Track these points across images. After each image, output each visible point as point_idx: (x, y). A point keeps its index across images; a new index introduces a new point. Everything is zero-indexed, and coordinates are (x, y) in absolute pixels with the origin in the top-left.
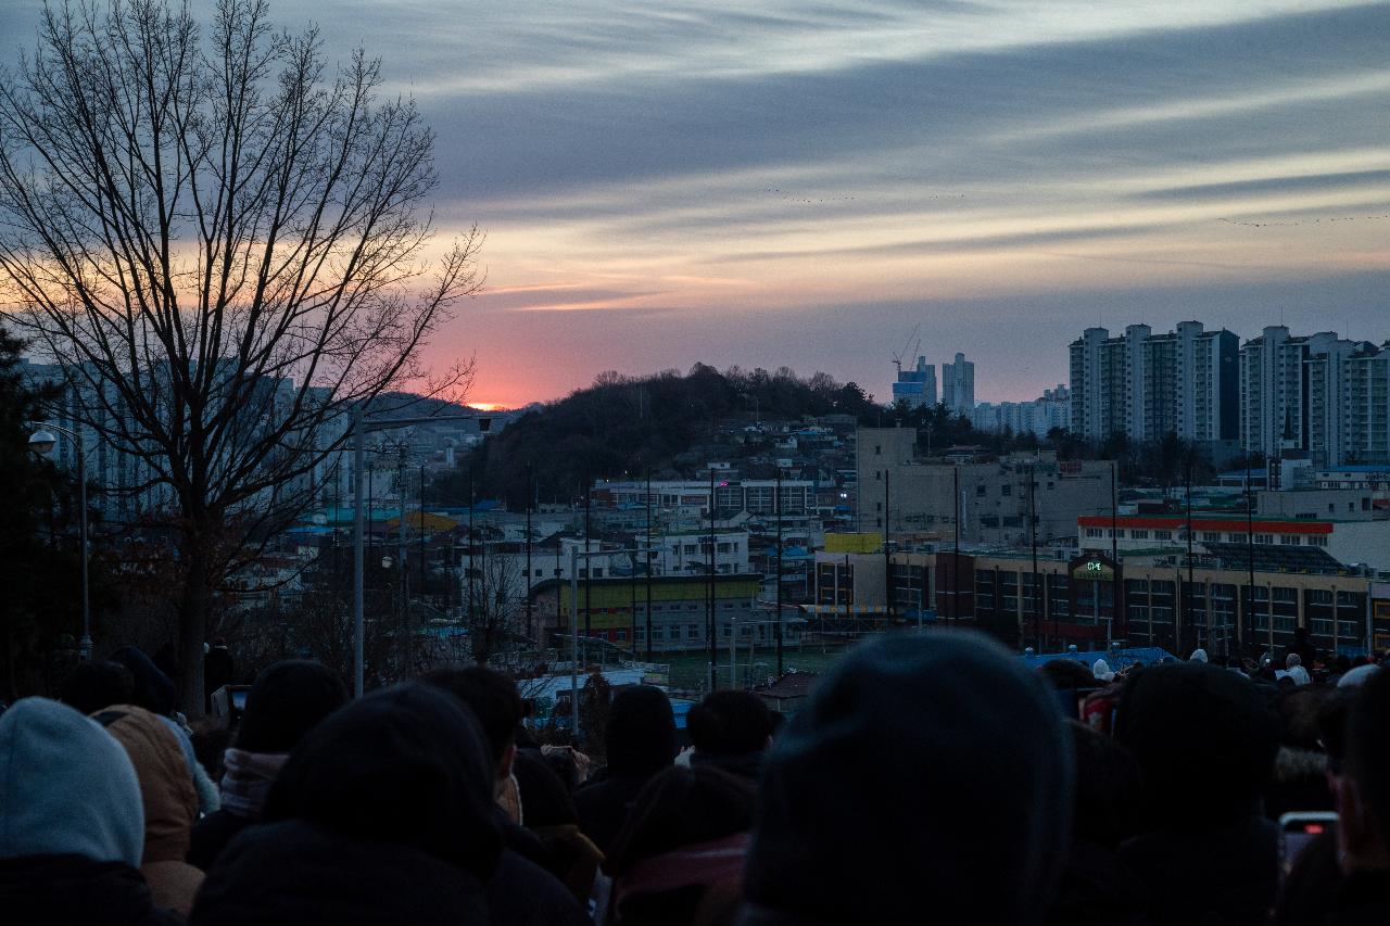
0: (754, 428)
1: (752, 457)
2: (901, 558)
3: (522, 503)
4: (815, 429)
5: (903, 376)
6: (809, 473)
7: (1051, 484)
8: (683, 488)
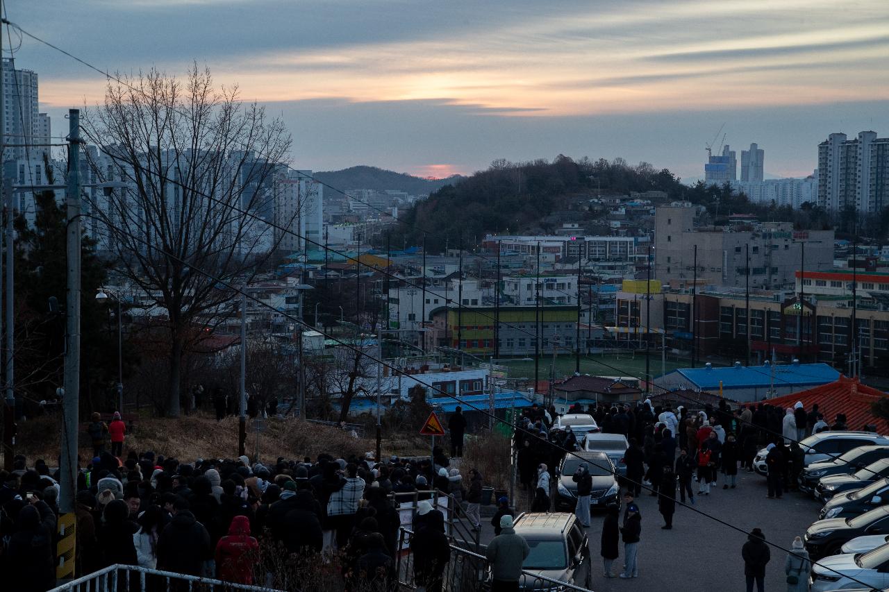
0: (596, 201)
1: (593, 221)
2: (672, 298)
4: (638, 201)
5: (712, 159)
6: (632, 232)
7: (786, 246)
8: (546, 241)
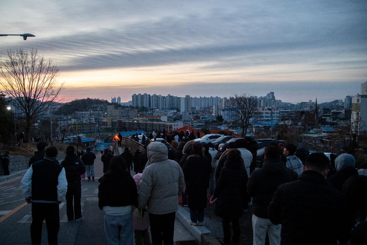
0: (95, 105)
1: (95, 109)
2: (113, 121)
3: (66, 114)
4: (102, 105)
5: (112, 99)
6: (102, 111)
7: (130, 112)
8: (86, 112)
